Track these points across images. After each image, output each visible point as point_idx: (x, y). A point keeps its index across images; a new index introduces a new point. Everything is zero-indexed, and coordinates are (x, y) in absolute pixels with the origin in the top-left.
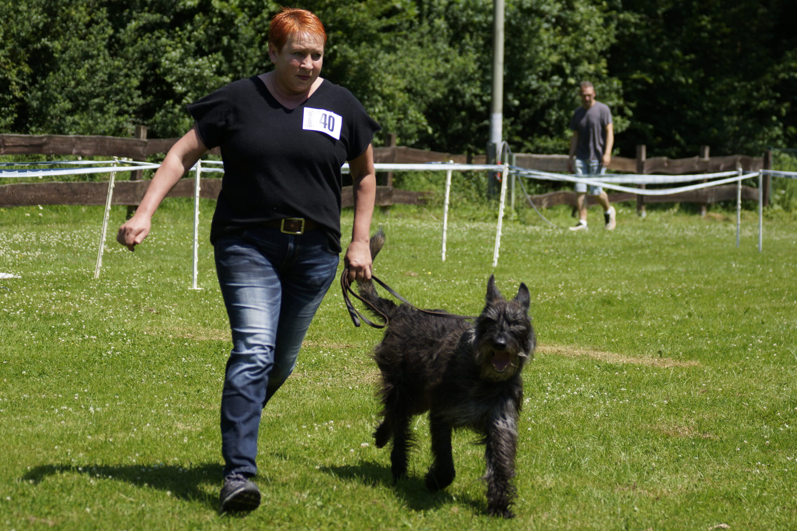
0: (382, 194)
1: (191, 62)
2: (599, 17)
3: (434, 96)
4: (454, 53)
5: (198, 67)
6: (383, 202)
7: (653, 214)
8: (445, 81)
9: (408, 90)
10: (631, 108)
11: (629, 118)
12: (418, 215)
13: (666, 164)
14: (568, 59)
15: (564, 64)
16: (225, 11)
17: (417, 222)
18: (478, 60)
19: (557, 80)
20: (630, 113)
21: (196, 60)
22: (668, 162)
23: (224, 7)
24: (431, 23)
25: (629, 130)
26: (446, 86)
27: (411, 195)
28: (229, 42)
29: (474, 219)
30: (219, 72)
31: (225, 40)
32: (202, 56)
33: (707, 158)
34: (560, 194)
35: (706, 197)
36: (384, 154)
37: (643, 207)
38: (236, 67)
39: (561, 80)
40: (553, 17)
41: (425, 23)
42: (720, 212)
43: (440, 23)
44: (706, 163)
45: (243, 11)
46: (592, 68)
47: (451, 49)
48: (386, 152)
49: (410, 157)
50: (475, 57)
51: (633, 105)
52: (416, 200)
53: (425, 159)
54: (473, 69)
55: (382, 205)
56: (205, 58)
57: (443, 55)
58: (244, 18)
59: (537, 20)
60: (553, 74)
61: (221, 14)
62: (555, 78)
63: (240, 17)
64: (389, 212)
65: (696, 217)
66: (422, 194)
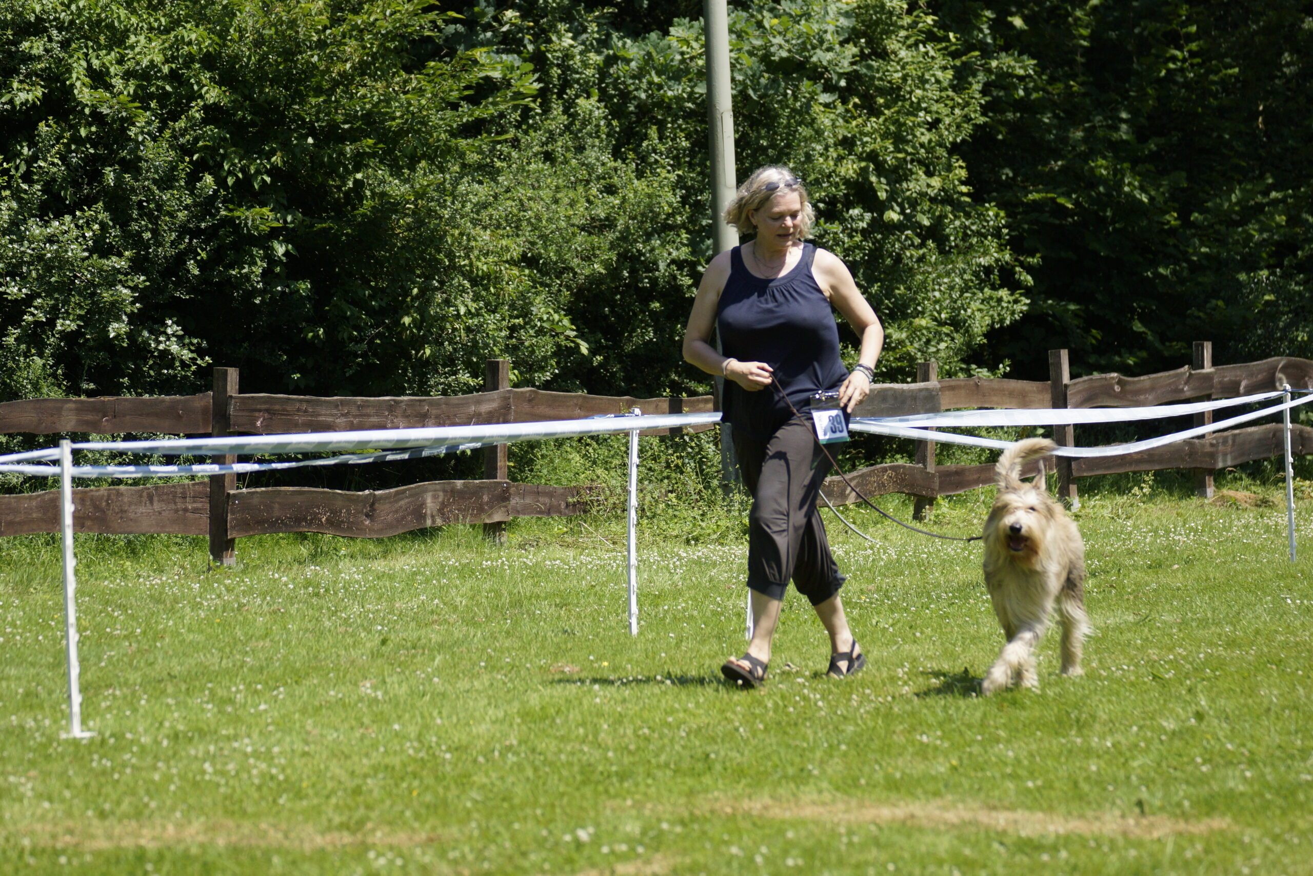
0: (486, 498)
1: (35, 229)
2: (944, 68)
3: (587, 272)
4: (626, 171)
5: (51, 240)
6: (490, 516)
7: (1096, 501)
8: (611, 236)
9: (529, 261)
10: (1029, 269)
11: (1028, 292)
12: (569, 539)
13: (1117, 388)
14: (881, 170)
15: (873, 179)
16: (105, 110)
17: (571, 553)
18: (680, 183)
19: (860, 217)
20: (1029, 280)
21: (46, 224)
22: (1120, 382)
23: (102, 102)
24: (569, 108)
25: (1026, 316)
26: (612, 246)
27: (550, 494)
28: (119, 179)
29: (696, 539)
30: (101, 248)
31: (110, 175)
32: (58, 216)
33: (1208, 369)
34: (885, 470)
35: (1212, 456)
36: (485, 408)
37: (1073, 488)
38: (139, 234)
39: (868, 216)
40: (841, 75)
41: (557, 109)
42: (1246, 488)
43: (588, 105)
44: (1208, 377)
45: (147, 108)
46: (936, 182)
47: (619, 163)
48: (490, 401)
49: (543, 410)
50: (673, 177)
51: (1033, 260)
52: (563, 506)
53: (577, 411)
54: (670, 205)
55: (488, 521)
56: (68, 218)
57: (599, 178)
58: (149, 123)
59: (806, 86)
60: (849, 205)
61: (97, 117)
62: (855, 212)
63: (141, 122)
64: (505, 537)
65: (1195, 501)
66: (577, 491)
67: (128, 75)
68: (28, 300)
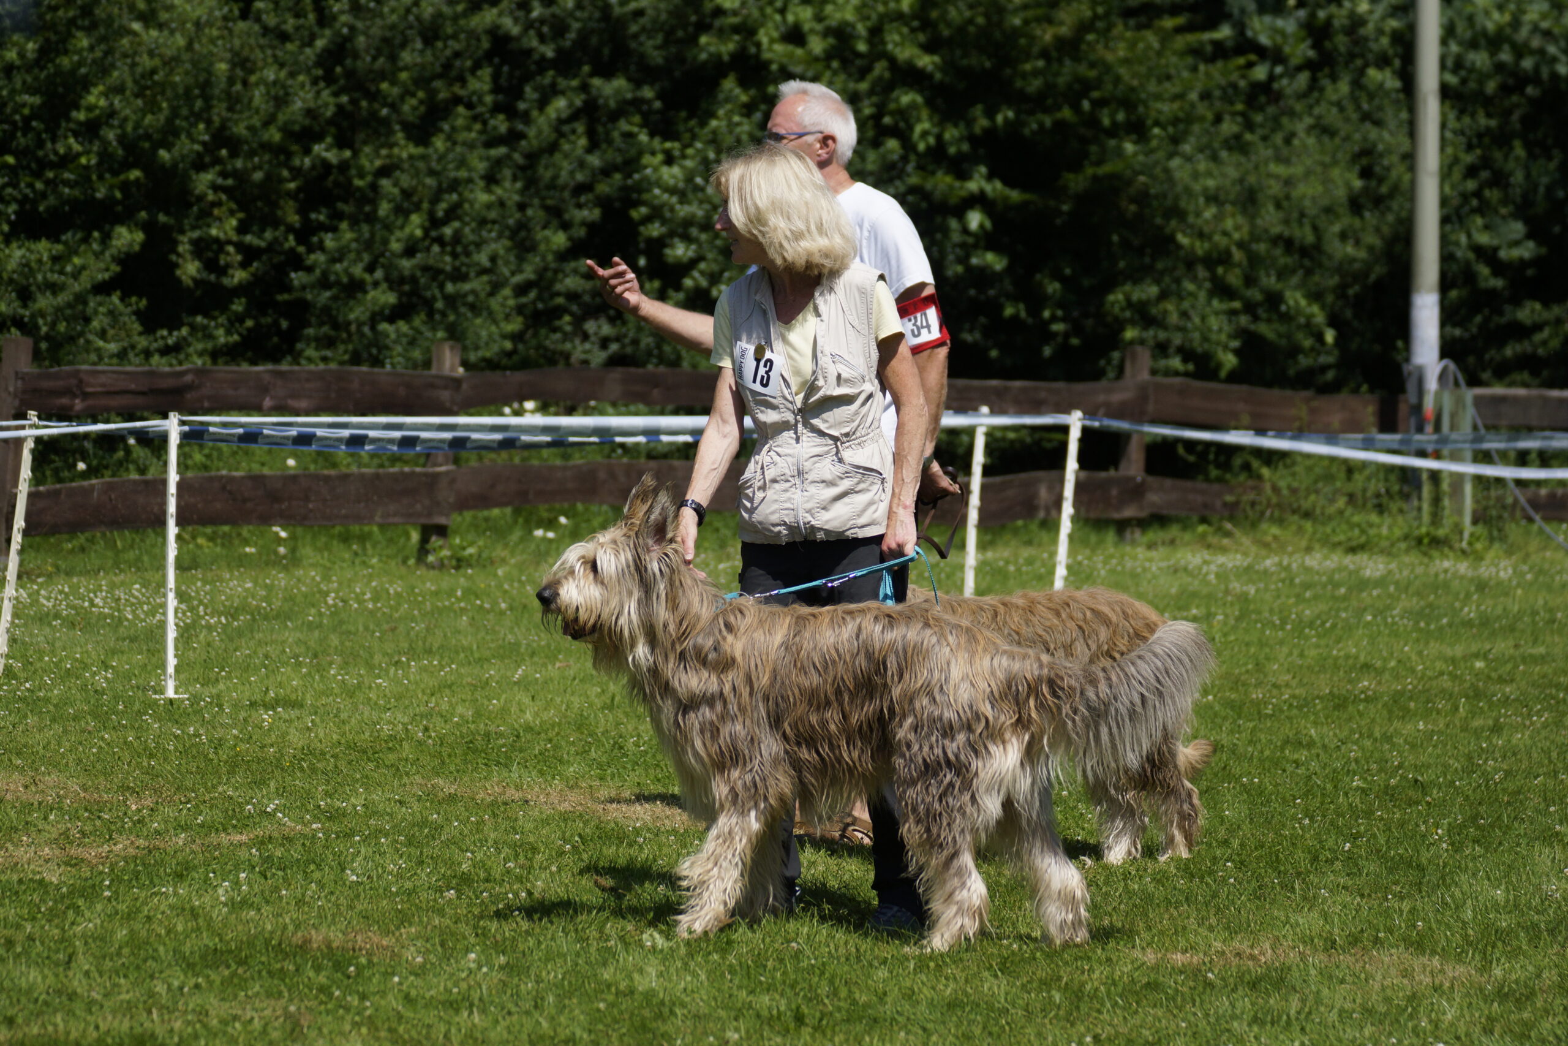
0: (1114, 492)
6: (1119, 511)
12: (1212, 540)
27: (1203, 492)
29: (1359, 548)
36: (1117, 397)
48: (1123, 392)
49: (1196, 403)
52: (1218, 503)
55: (1117, 517)
67: (827, 32)
68: (693, 263)
